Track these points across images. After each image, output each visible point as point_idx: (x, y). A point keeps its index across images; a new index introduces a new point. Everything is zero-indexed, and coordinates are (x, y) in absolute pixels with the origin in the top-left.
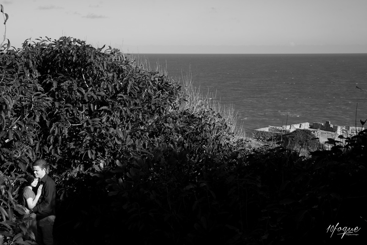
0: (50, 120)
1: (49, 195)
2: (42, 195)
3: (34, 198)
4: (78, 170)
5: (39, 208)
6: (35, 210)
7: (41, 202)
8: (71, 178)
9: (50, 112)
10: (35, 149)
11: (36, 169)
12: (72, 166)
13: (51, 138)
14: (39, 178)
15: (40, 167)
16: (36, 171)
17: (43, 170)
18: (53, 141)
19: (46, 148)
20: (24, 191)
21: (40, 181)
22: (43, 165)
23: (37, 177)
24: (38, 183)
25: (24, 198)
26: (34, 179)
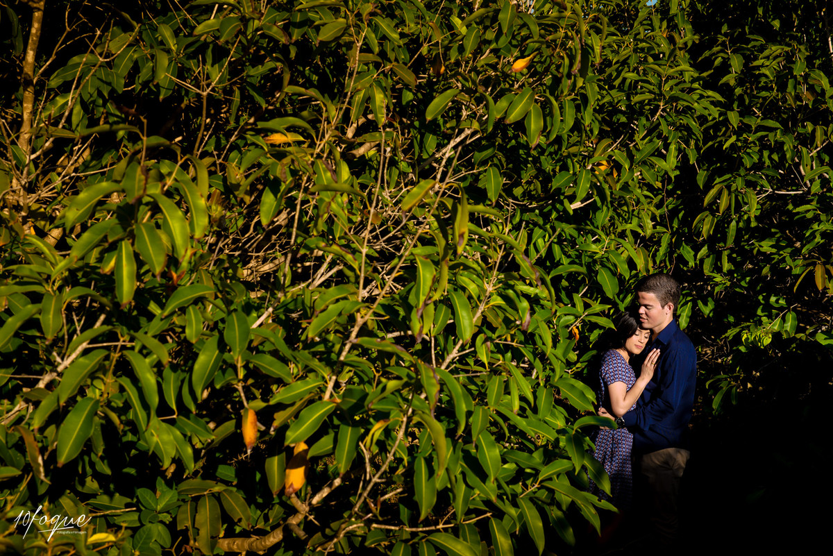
0: (707, 170)
1: (675, 381)
2: (652, 380)
3: (630, 386)
4: (776, 328)
5: (641, 416)
6: (631, 421)
7: (650, 402)
8: (754, 347)
9: (710, 143)
10: (657, 250)
11: (646, 302)
12: (759, 312)
13: (706, 219)
14: (652, 331)
15: (658, 297)
16: (646, 306)
17: (666, 307)
18: (709, 231)
19: (687, 252)
20: (604, 360)
21: (653, 339)
22: (668, 293)
23: (646, 325)
24: (647, 344)
25: (603, 379)
26: (636, 330)
